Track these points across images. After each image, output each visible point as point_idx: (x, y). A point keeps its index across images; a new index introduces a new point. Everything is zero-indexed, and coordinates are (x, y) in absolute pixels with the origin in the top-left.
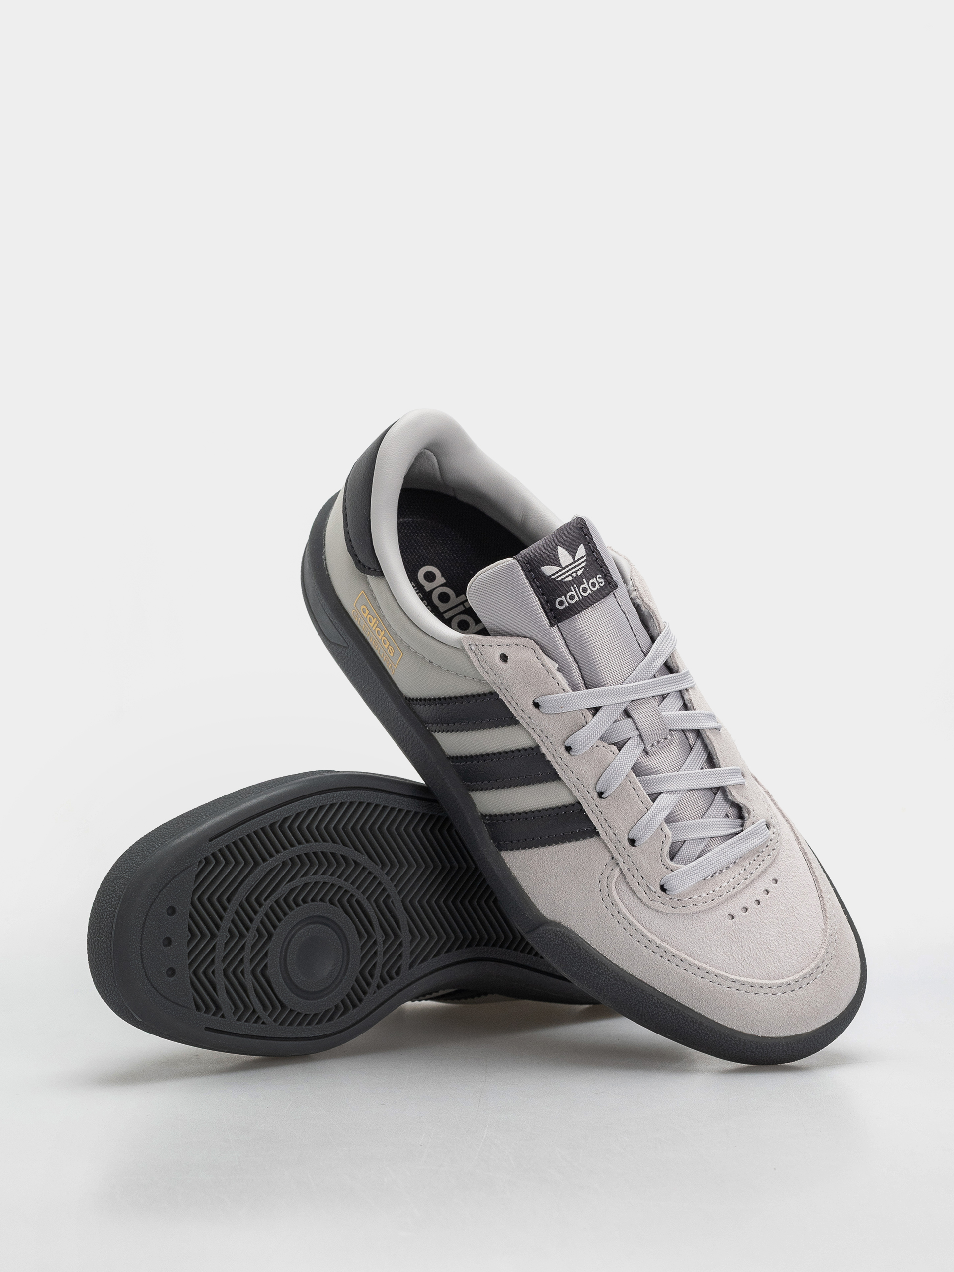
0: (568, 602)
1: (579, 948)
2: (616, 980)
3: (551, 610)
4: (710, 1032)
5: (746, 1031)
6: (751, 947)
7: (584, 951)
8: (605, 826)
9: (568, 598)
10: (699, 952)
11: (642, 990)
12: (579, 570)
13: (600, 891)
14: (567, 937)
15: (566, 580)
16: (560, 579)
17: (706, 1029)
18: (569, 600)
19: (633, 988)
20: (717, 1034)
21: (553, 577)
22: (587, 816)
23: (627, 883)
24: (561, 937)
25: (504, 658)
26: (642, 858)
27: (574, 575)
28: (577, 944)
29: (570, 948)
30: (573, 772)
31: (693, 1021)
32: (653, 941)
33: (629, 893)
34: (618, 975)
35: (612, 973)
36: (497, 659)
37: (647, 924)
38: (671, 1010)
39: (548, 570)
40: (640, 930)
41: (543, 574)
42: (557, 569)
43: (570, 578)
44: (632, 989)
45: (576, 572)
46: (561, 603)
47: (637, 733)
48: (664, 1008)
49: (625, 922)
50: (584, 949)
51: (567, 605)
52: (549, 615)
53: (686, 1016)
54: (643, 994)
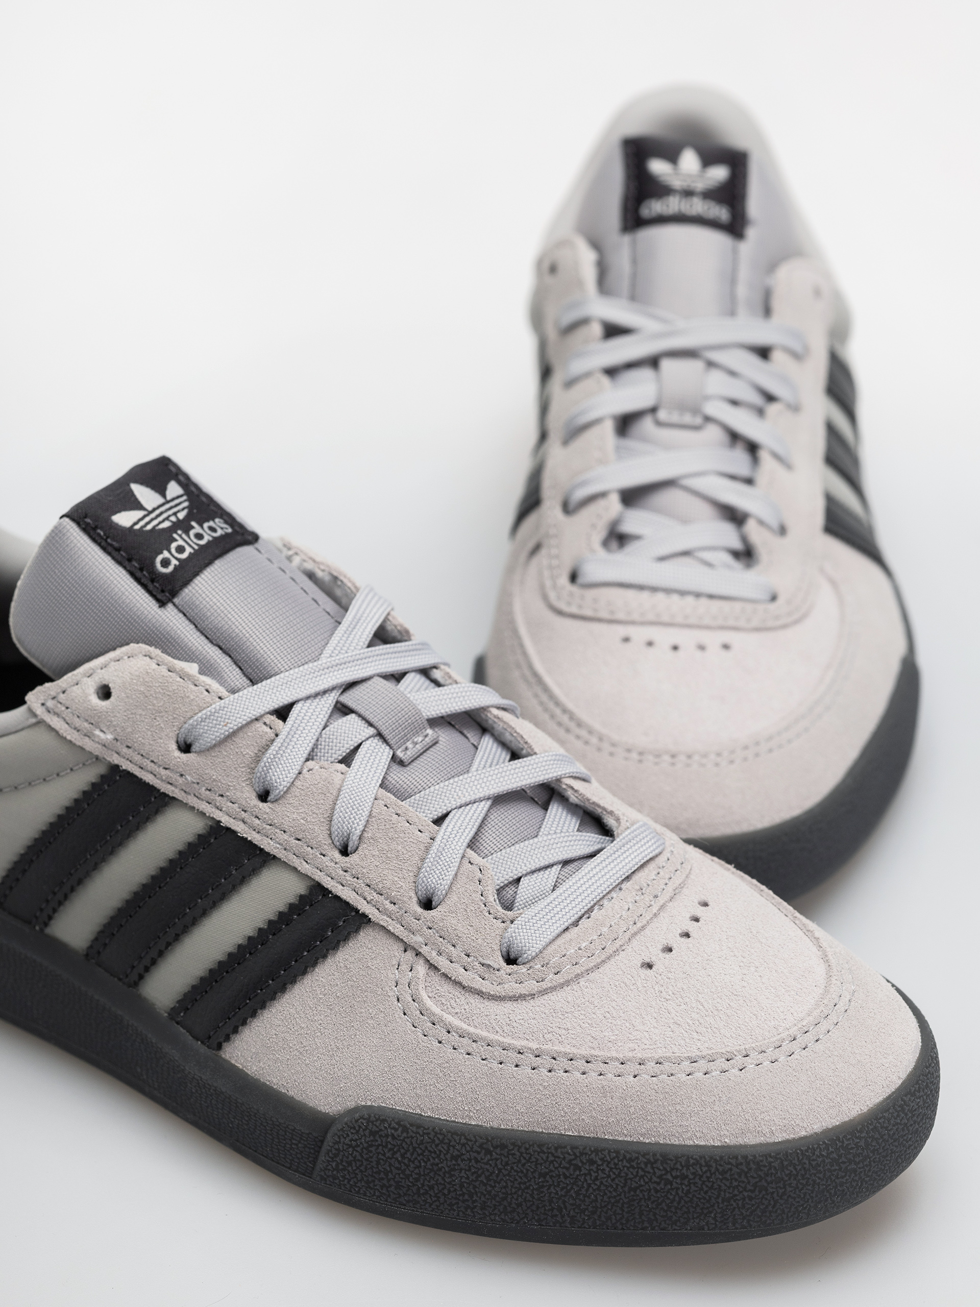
0: (176, 558)
1: (405, 1129)
2: (488, 1152)
3: (153, 581)
4: (688, 1169)
5: (751, 1139)
6: (702, 1000)
7: (414, 1129)
8: (372, 895)
9: (173, 551)
10: (613, 1038)
11: (539, 1146)
12: (178, 511)
13: (405, 1014)
14: (377, 1120)
15: (161, 526)
16: (149, 527)
17: (678, 1166)
18: (176, 555)
19: (523, 1150)
20: (701, 1166)
21: (137, 527)
22: (337, 898)
23: (445, 976)
24: (366, 1128)
25: (105, 693)
26: (454, 922)
27: (173, 519)
28: (398, 1123)
29: (390, 1139)
30: (284, 832)
31: (648, 1160)
32: (525, 1050)
33: (457, 992)
34: (487, 1139)
35: (476, 1141)
36: (95, 700)
37: (505, 1028)
38: (602, 1159)
39: (125, 519)
40: (497, 1041)
41: (116, 527)
42: (139, 514)
43: (167, 524)
44: (521, 1153)
45: (175, 514)
46: (165, 563)
47: (371, 731)
48: (592, 1162)
49: (466, 1041)
50: (412, 1125)
51: (177, 563)
52: (151, 587)
53: (635, 1155)
54: (544, 1153)
